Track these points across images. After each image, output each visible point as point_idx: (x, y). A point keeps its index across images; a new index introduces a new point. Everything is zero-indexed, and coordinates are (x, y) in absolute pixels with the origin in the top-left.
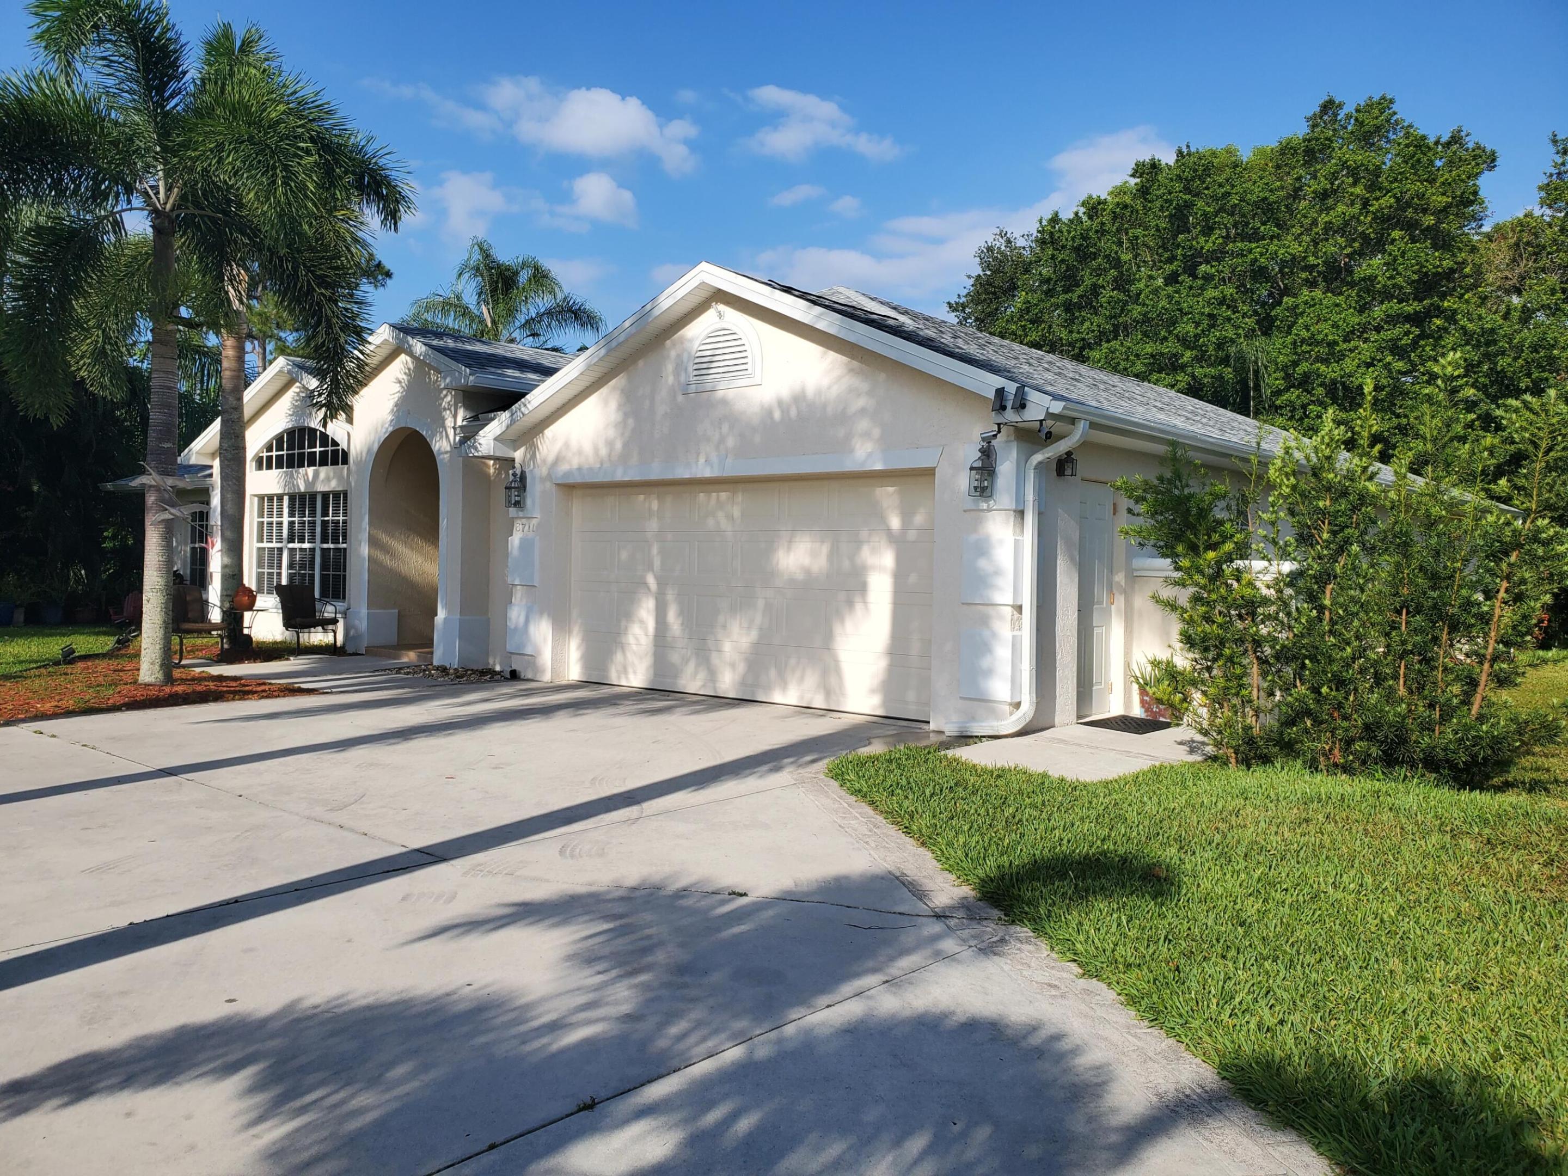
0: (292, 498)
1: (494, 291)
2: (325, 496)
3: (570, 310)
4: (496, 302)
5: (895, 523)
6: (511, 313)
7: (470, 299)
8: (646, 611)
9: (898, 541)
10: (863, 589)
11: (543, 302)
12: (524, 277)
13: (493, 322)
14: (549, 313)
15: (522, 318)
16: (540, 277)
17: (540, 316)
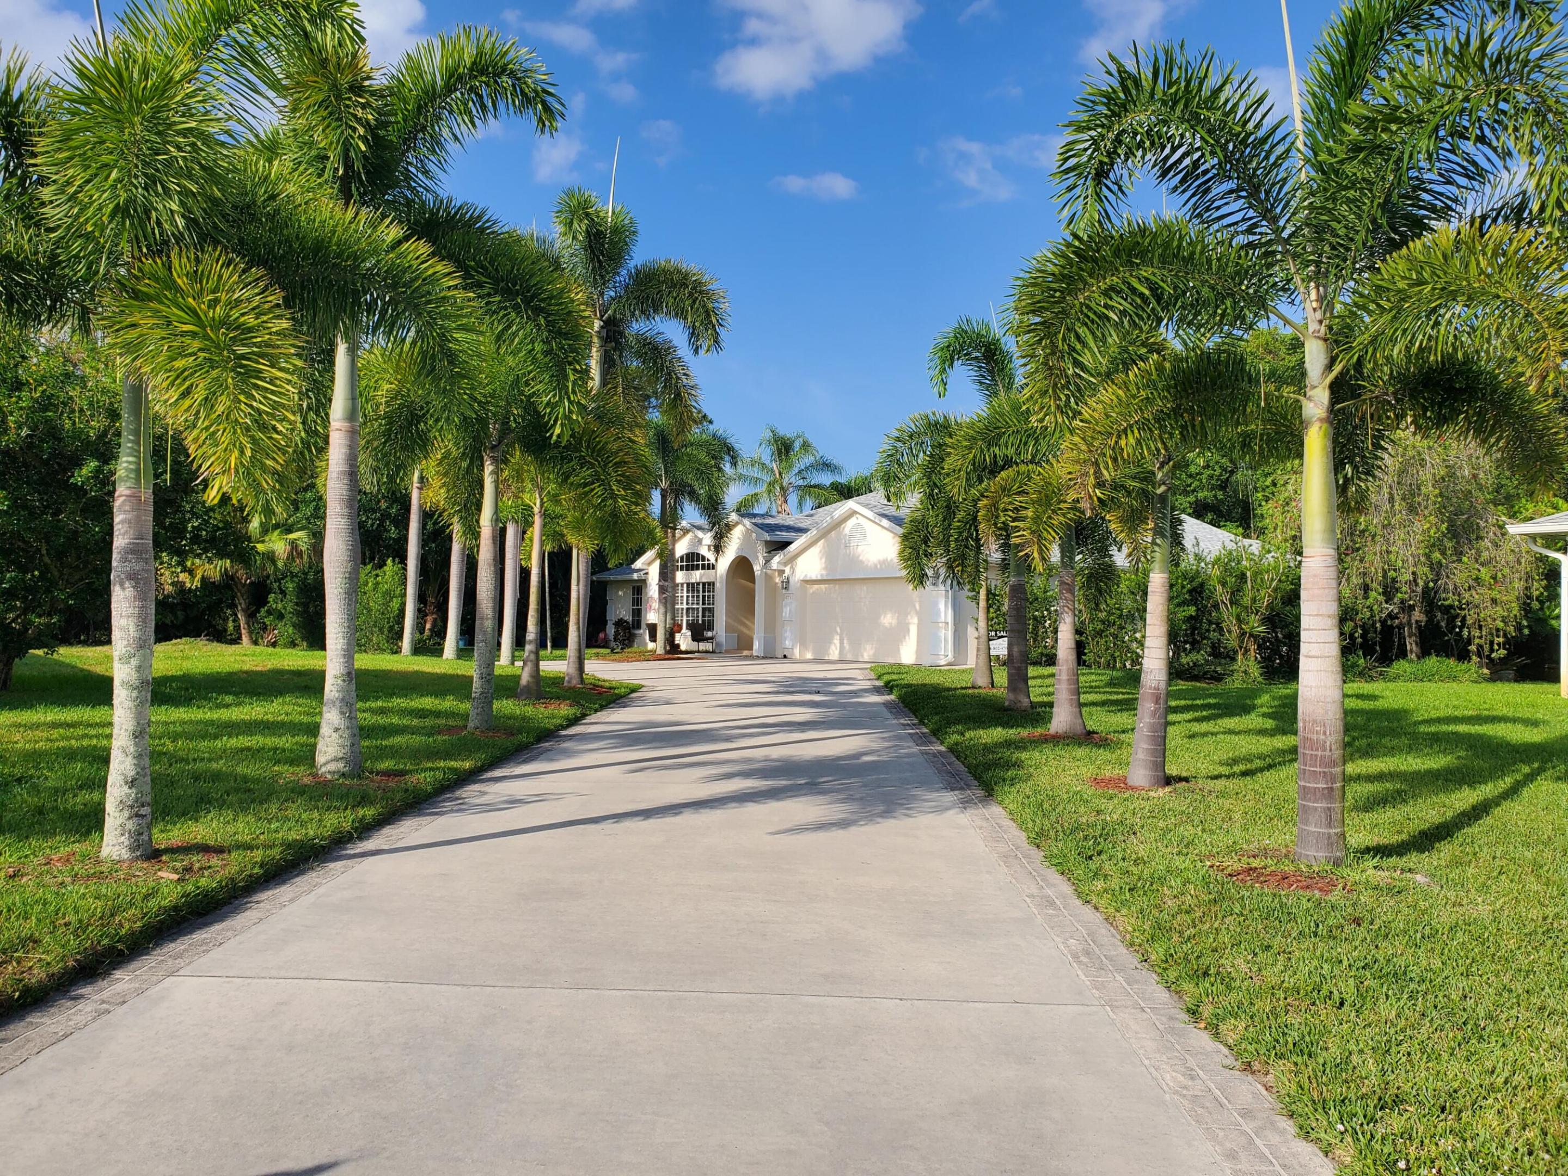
0: (688, 585)
1: (780, 453)
2: (704, 584)
3: (824, 464)
4: (781, 461)
5: (918, 607)
6: (790, 467)
7: (766, 458)
8: (836, 641)
9: (918, 614)
10: (908, 631)
11: (808, 460)
12: (797, 445)
13: (780, 474)
14: (811, 465)
15: (796, 470)
16: (806, 446)
17: (807, 468)
